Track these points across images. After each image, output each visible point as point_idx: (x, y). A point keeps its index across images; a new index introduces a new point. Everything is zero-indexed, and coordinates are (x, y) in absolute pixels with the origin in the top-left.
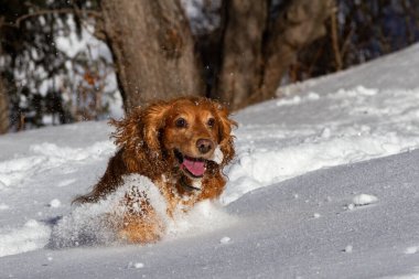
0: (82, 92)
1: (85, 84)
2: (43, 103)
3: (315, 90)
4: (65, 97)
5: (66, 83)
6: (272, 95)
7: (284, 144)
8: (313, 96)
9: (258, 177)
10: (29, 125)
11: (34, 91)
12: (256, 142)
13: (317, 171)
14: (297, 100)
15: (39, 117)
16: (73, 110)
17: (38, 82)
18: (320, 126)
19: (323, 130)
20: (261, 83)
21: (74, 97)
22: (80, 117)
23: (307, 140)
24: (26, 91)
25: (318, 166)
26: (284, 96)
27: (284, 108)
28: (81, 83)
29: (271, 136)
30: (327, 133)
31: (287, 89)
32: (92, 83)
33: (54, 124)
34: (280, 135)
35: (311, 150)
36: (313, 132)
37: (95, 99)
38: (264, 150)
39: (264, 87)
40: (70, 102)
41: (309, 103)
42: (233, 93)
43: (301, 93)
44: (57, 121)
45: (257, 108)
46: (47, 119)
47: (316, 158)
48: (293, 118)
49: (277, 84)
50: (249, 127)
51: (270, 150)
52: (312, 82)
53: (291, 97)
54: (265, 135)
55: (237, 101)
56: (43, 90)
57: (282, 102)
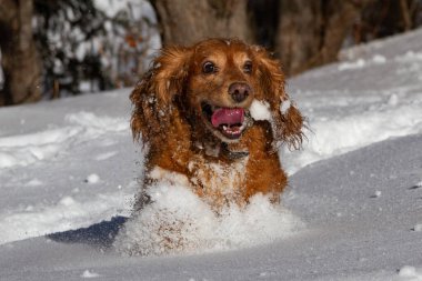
0: (123, 57)
1: (127, 47)
2: (80, 69)
3: (381, 52)
4: (105, 61)
5: (106, 47)
6: (334, 59)
7: (346, 112)
8: (379, 59)
9: (317, 149)
10: (64, 93)
11: (69, 54)
12: (316, 110)
13: (383, 142)
14: (361, 63)
15: (75, 83)
16: (114, 75)
17: (75, 45)
18: (387, 93)
19: (389, 97)
20: (322, 44)
21: (115, 61)
22: (121, 84)
23: (372, 108)
24: (60, 55)
25: (385, 136)
26: (346, 60)
27: (346, 72)
28: (121, 46)
29: (332, 103)
30: (394, 100)
31: (350, 52)
32: (133, 45)
33: (92, 92)
34: (343, 102)
35: (376, 119)
36: (379, 99)
37: (137, 62)
38: (323, 119)
39: (324, 50)
40: (110, 67)
41: (375, 67)
42: (290, 57)
43: (364, 55)
44: (96, 88)
45: (317, 73)
46: (85, 86)
47: (383, 127)
48: (357, 83)
49: (339, 46)
50: (309, 93)
51: (331, 119)
52: (378, 44)
53: (354, 60)
54: (325, 102)
55: (295, 65)
56: (81, 53)
57: (344, 66)
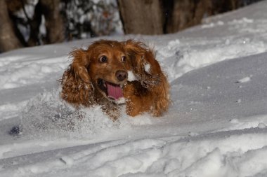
0: (102, 22)
1: (104, 17)
2: (82, 27)
3: (221, 20)
4: (93, 24)
5: (94, 17)
6: (199, 23)
7: (205, 48)
8: (221, 23)
9: (192, 64)
10: (74, 38)
11: (76, 21)
12: (191, 47)
13: (223, 62)
14: (212, 25)
15: (79, 34)
16: (97, 30)
17: (79, 16)
18: (224, 39)
19: (225, 41)
20: (194, 16)
21: (98, 24)
22: (101, 34)
23: (217, 45)
24: (72, 21)
25: (224, 59)
26: (205, 23)
27: (205, 29)
28: (101, 17)
29: (199, 43)
30: (228, 42)
31: (207, 20)
32: (106, 16)
33: (87, 38)
34: (204, 43)
35: (219, 51)
36: (220, 41)
37: (108, 24)
38: (195, 51)
39: (195, 19)
40: (95, 27)
41: (219, 26)
42: (179, 22)
43: (214, 21)
44: (89, 36)
45: (192, 30)
46: (84, 35)
47: (222, 55)
48: (210, 34)
49: (202, 17)
50: (188, 39)
51: (198, 51)
52: (220, 16)
53: (209, 24)
54: (196, 43)
55: (181, 25)
56: (82, 20)
57: (204, 26)
